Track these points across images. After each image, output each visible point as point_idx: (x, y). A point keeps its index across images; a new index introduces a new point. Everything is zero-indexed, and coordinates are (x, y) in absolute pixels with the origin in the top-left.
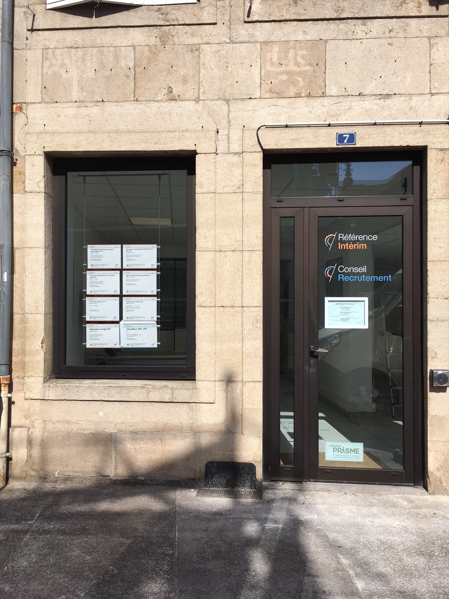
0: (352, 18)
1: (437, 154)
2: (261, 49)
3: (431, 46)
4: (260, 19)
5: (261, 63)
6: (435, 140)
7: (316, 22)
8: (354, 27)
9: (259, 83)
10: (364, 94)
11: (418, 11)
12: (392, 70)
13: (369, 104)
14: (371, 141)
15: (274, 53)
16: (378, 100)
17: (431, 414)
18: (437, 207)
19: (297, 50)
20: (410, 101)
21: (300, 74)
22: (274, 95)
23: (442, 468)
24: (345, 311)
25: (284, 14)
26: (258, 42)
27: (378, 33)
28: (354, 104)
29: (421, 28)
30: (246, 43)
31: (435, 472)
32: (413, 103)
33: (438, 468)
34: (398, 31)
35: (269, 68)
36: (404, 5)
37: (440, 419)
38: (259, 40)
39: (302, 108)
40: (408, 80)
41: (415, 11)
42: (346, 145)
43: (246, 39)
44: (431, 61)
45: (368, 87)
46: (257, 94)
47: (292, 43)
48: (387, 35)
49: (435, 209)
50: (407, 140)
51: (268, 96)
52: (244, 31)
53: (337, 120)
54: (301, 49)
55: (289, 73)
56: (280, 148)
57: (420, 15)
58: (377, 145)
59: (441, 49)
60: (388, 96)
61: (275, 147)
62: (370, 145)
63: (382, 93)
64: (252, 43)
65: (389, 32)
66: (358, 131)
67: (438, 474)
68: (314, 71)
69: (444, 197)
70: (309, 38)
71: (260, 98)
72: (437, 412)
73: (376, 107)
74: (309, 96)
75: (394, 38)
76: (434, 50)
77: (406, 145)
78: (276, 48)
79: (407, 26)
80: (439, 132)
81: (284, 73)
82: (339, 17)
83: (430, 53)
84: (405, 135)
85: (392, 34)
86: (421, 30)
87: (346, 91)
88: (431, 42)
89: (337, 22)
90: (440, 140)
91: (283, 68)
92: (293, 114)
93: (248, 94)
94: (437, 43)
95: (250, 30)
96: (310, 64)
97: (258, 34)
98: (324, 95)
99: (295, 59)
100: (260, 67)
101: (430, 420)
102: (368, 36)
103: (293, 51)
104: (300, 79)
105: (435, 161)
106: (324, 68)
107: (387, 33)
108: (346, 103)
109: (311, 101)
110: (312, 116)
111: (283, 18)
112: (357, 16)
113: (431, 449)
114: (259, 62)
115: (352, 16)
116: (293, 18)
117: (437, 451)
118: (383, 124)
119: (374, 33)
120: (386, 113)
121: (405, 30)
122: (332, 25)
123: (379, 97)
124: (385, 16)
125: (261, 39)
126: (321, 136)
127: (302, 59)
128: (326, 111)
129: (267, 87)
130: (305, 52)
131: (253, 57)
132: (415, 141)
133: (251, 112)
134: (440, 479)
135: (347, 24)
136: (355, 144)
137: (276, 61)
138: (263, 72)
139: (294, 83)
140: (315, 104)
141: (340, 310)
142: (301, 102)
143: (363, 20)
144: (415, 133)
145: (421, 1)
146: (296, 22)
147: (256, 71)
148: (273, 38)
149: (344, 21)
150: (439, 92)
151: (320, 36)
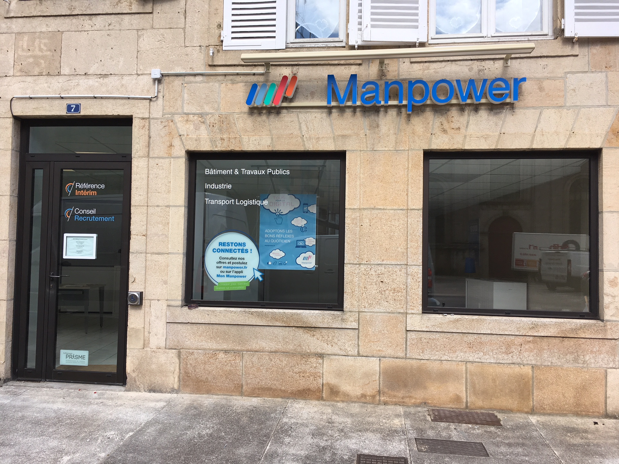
0: (82, 15)
1: (139, 122)
2: (16, 38)
3: (139, 37)
4: (15, 16)
5: (15, 49)
6: (138, 111)
7: (56, 18)
8: (83, 22)
9: (13, 64)
10: (88, 74)
11: (130, 9)
12: (109, 55)
13: (92, 82)
14: (92, 110)
15: (25, 42)
16: (99, 79)
17: (130, 327)
18: (139, 163)
19: (41, 39)
20: (122, 80)
21: (43, 57)
22: (24, 73)
23: (137, 370)
24: (80, 245)
25: (32, 12)
26: (14, 33)
27: (100, 26)
28: (81, 81)
29: (132, 23)
30: (5, 33)
31: (131, 374)
32: (124, 82)
33: (134, 370)
34: (115, 25)
35: (20, 53)
36: (119, 4)
37: (137, 331)
38: (14, 32)
39: (43, 84)
40: (121, 63)
41: (128, 9)
42: (73, 114)
43: (5, 31)
44: (138, 49)
45: (91, 68)
46: (11, 73)
47: (38, 34)
48: (107, 28)
49: (137, 165)
50: (118, 111)
51: (18, 74)
52: (4, 25)
53: (68, 94)
54: (44, 38)
55: (34, 57)
56: (25, 115)
57: (130, 12)
58: (96, 114)
59: (145, 39)
60: (106, 76)
61: (22, 114)
62: (91, 114)
63: (102, 74)
64: (9, 33)
65: (109, 26)
66: (82, 102)
67: (134, 375)
68: (53, 56)
69: (144, 156)
70: (50, 29)
71: (13, 76)
72: (134, 325)
73: (97, 84)
74: (49, 74)
75: (112, 30)
76: (141, 40)
77: (117, 114)
78: (26, 38)
79: (122, 21)
80: (142, 104)
81: (31, 56)
82: (71, 14)
83: (138, 43)
84: (117, 107)
85: (111, 27)
86: (132, 24)
87: (75, 71)
88: (139, 33)
89: (71, 17)
90: (142, 111)
91: (30, 53)
92: (36, 89)
93: (4, 73)
94: (143, 35)
95: (9, 24)
96: (50, 50)
97: (14, 27)
98: (59, 74)
99: (40, 46)
100: (14, 52)
101: (129, 331)
102: (93, 29)
103: (38, 40)
104: (42, 61)
105: (138, 127)
106: (60, 53)
107: (107, 26)
108: (75, 81)
109: (50, 79)
110: (50, 90)
111: (32, 15)
112: (85, 13)
113: (129, 354)
114: (14, 48)
115: (81, 13)
116: (38, 15)
117: (133, 356)
118: (102, 98)
119: (97, 27)
120: (104, 89)
121: (120, 24)
122: (67, 20)
123: (99, 76)
124: (105, 13)
125: (16, 31)
126: (55, 106)
127: (44, 46)
128: (60, 87)
129: (18, 68)
130: (46, 41)
131: (10, 44)
132: (124, 111)
133: (6, 86)
134: (135, 379)
135: (78, 19)
136: (80, 113)
137: (26, 47)
138: (16, 56)
139: (38, 64)
140: (52, 81)
141: (76, 244)
142: (42, 79)
143: (90, 16)
144: (124, 105)
145: (132, 1)
146: (41, 18)
147: (11, 55)
148: (25, 30)
149: (76, 17)
150: (143, 73)
151: (58, 28)
